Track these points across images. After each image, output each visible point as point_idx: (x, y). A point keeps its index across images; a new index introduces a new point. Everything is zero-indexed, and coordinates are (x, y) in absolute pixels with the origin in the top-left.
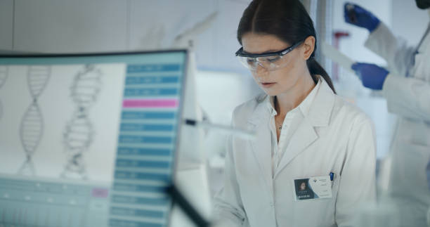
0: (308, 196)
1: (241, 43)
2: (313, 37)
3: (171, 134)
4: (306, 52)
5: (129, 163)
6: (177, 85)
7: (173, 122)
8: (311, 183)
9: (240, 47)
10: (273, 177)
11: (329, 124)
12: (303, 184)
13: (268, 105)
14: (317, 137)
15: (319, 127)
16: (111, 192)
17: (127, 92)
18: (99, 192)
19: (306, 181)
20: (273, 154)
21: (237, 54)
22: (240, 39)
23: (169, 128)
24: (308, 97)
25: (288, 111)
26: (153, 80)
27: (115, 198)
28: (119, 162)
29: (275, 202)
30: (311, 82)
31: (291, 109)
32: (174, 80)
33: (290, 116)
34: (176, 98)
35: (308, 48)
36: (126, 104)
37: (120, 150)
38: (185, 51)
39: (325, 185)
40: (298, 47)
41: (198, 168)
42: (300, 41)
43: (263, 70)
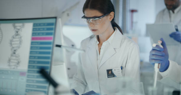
0: (112, 76)
1: (84, 13)
2: (113, 12)
3: (50, 51)
4: (110, 18)
5: (34, 62)
6: (53, 31)
7: (51, 46)
8: (113, 71)
9: (84, 15)
10: (98, 69)
11: (120, 47)
12: (110, 71)
13: (95, 39)
14: (115, 52)
15: (116, 48)
16: (27, 74)
17: (33, 34)
18: (22, 74)
19: (111, 70)
20: (97, 60)
21: (82, 17)
22: (84, 12)
23: (49, 48)
24: (111, 36)
25: (103, 42)
26: (43, 29)
27: (28, 76)
28: (30, 62)
29: (99, 79)
30: (113, 30)
31: (105, 41)
32: (51, 29)
33: (104, 44)
34: (52, 36)
35: (111, 17)
36: (33, 39)
37: (30, 57)
38: (56, 18)
39: (119, 71)
40: (107, 15)
41: (63, 64)
42: (108, 13)
43: (92, 24)
